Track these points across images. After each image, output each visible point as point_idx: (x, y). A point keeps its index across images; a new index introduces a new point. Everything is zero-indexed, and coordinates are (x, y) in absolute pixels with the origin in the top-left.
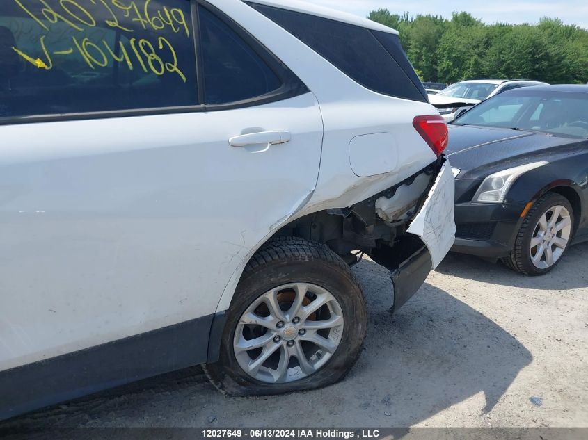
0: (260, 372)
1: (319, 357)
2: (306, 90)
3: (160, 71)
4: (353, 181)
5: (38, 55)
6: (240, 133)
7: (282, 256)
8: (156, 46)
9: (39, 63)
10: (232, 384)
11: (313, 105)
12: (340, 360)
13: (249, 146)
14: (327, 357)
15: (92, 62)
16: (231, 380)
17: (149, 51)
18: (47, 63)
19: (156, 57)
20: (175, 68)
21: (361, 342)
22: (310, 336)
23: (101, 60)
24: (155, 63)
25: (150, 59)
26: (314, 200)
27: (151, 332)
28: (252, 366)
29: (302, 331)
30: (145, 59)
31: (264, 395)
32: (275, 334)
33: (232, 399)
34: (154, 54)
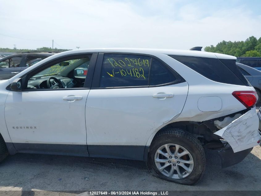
0: (163, 171)
1: (186, 173)
2: (184, 81)
3: (139, 76)
4: (199, 112)
5: (111, 73)
6: (157, 93)
7: (171, 133)
8: (139, 70)
9: (111, 75)
10: (154, 172)
11: (186, 86)
12: (193, 177)
13: (159, 98)
14: (187, 174)
15: (123, 75)
16: (153, 170)
17: (137, 71)
18: (113, 75)
19: (138, 73)
20: (143, 76)
21: (200, 173)
22: (182, 165)
23: (125, 74)
24: (138, 75)
25: (137, 73)
26: (180, 116)
27: (128, 146)
28: (160, 168)
29: (178, 162)
30: (135, 74)
31: (163, 179)
32: (169, 160)
33: (153, 177)
34: (138, 72)
